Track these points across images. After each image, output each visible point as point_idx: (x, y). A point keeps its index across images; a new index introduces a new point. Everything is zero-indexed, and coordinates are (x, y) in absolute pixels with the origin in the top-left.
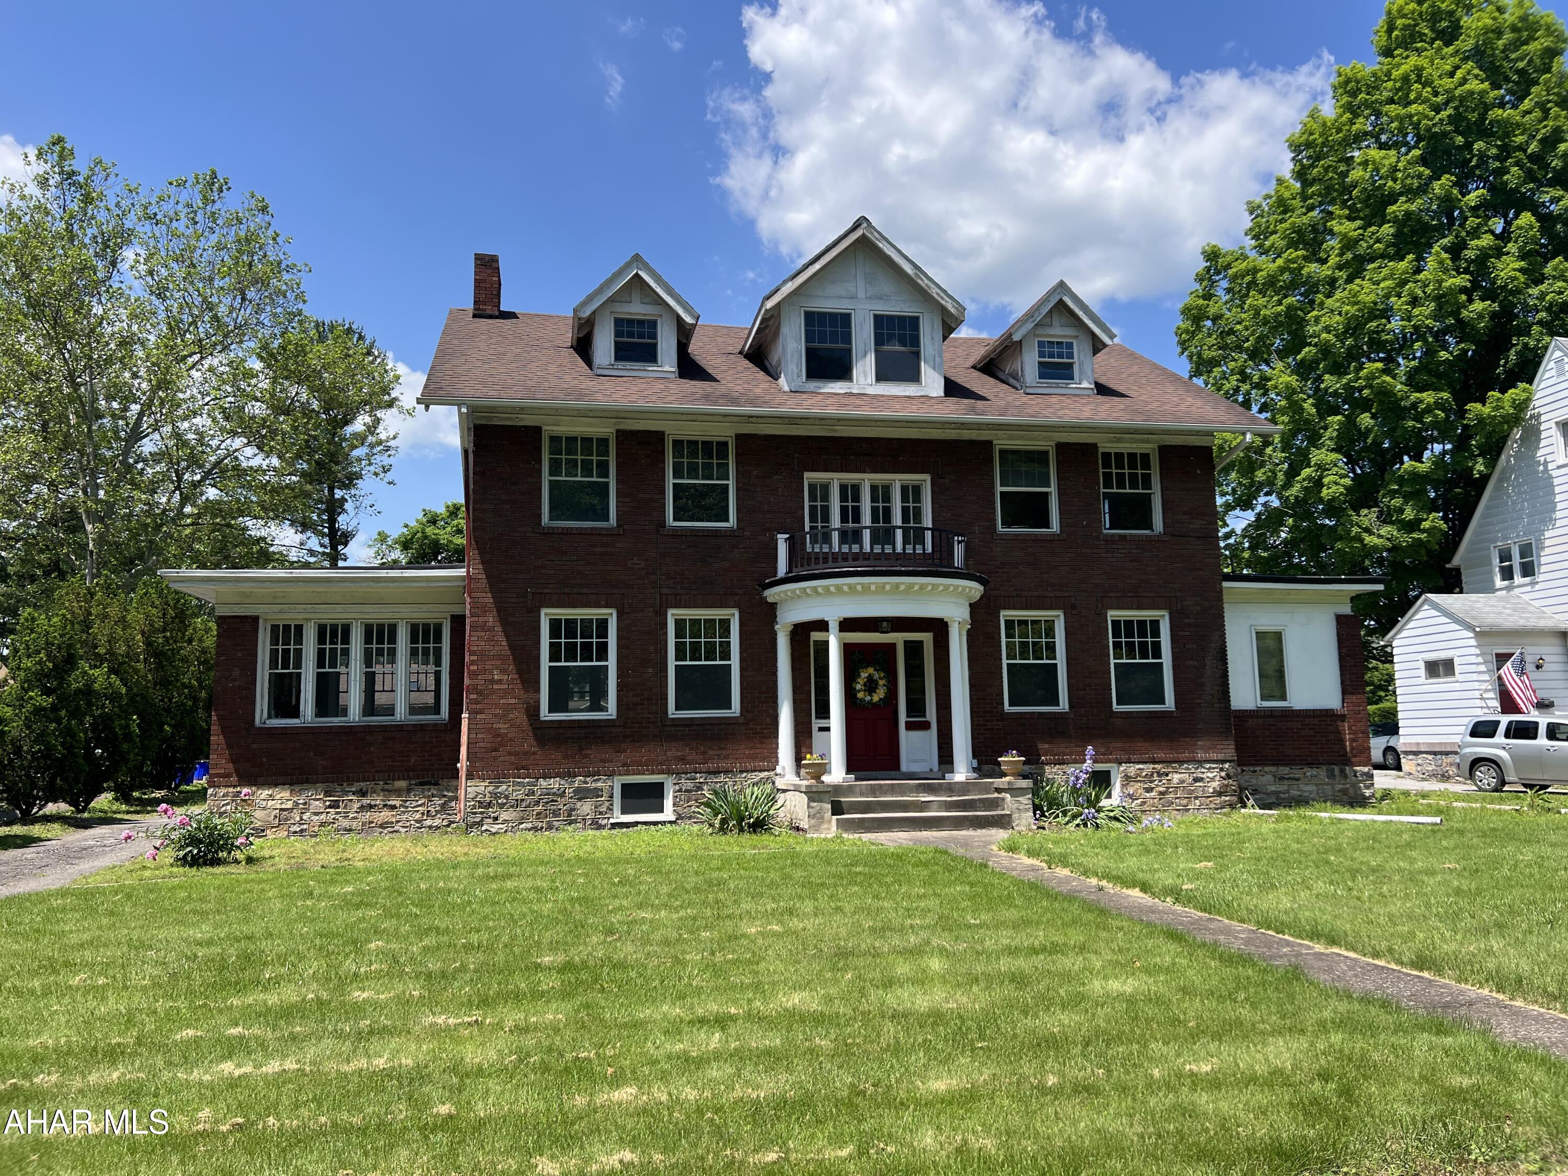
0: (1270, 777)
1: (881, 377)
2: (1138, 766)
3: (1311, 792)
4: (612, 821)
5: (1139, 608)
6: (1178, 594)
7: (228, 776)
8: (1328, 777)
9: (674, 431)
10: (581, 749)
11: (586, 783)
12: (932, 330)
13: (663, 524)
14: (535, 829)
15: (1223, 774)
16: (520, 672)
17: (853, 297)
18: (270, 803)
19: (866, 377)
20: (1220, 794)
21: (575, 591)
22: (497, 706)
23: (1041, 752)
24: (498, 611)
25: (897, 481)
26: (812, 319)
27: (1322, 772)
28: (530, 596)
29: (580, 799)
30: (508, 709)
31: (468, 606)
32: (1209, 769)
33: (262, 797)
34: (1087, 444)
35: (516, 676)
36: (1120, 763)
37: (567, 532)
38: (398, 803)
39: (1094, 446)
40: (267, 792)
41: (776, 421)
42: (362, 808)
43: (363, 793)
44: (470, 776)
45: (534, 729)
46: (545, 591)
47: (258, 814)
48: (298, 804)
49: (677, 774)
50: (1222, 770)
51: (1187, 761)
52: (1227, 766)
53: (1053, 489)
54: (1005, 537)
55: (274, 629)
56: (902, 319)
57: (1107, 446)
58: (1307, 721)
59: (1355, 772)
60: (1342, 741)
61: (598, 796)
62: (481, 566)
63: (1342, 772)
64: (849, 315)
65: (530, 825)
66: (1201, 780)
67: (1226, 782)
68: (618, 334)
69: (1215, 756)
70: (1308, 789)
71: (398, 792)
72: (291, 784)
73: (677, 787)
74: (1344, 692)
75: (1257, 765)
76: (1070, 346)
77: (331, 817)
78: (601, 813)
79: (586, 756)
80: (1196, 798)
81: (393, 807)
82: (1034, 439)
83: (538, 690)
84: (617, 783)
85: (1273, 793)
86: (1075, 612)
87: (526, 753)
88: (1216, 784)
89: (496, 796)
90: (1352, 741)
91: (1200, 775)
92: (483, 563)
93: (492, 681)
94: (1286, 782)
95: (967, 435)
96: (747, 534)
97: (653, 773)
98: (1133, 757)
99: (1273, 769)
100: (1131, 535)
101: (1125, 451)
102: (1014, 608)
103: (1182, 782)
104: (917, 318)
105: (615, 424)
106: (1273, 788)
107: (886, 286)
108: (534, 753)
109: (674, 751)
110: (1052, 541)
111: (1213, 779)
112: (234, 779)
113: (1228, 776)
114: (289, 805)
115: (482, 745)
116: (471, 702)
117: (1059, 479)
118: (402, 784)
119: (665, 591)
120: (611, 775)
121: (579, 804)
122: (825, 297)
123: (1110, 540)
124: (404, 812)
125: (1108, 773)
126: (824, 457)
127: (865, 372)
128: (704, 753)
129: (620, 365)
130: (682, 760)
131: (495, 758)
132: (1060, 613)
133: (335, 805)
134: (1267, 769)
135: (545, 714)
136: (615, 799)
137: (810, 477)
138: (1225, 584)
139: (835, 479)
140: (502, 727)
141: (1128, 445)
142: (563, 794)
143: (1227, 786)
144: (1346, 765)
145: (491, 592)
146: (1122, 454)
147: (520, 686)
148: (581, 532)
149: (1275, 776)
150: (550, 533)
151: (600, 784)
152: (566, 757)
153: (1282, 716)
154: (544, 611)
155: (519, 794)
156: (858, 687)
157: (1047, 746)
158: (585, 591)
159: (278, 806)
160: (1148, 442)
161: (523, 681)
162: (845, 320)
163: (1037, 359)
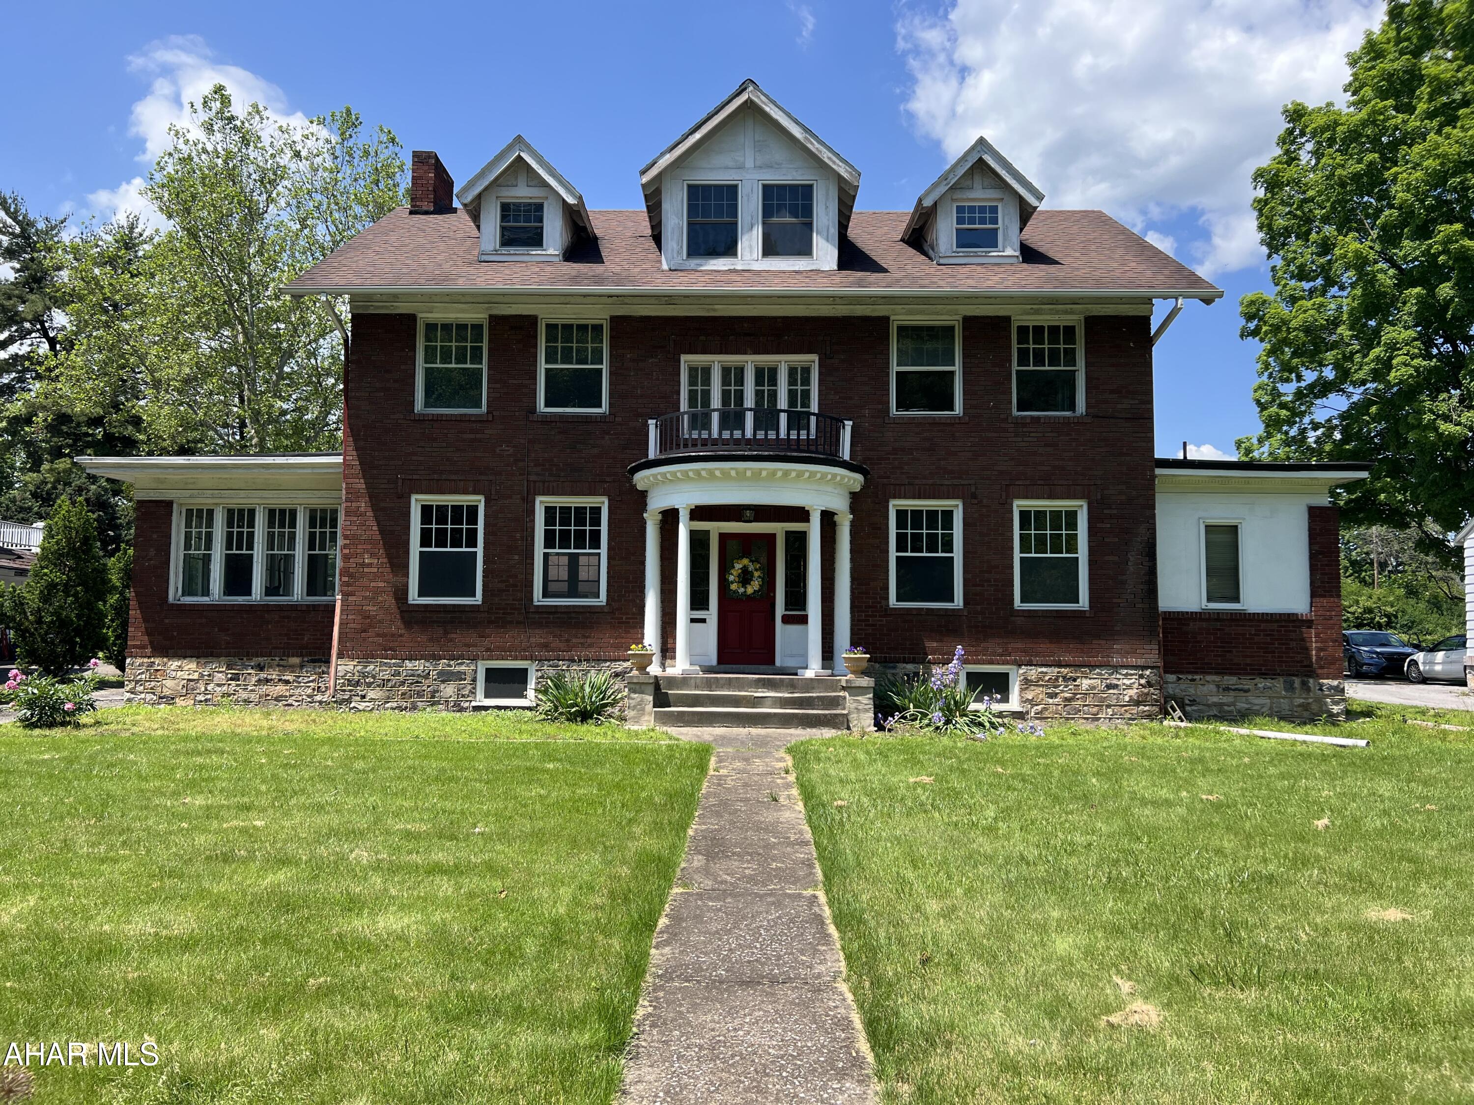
0: (1212, 687)
1: (769, 250)
2: (1040, 670)
3: (1263, 706)
4: (474, 704)
5: (1051, 497)
6: (1099, 482)
7: (142, 647)
8: (1286, 690)
9: (547, 314)
10: (446, 633)
11: (450, 666)
12: (827, 199)
13: (533, 409)
14: (400, 709)
15: (1143, 681)
16: (389, 556)
17: (741, 167)
18: (179, 673)
19: (751, 252)
20: (1138, 703)
21: (444, 477)
22: (367, 588)
23: (928, 651)
24: (370, 497)
25: (783, 362)
26: (695, 192)
27: (1279, 684)
28: (400, 482)
29: (443, 682)
30: (377, 591)
31: (344, 492)
32: (1127, 675)
33: (173, 668)
34: (998, 317)
35: (385, 560)
36: (1020, 666)
37: (438, 419)
38: (290, 678)
39: (1007, 319)
40: (176, 663)
41: (653, 301)
42: (259, 681)
43: (261, 668)
44: (340, 656)
45: (402, 612)
46: (415, 477)
47: (169, 683)
48: (203, 676)
49: (540, 661)
50: (1141, 676)
51: (1099, 666)
52: (1148, 672)
53: (957, 368)
54: (898, 421)
55: (189, 512)
56: (793, 188)
57: (1021, 318)
58: (1263, 626)
59: (1321, 685)
60: (1307, 650)
61: (461, 680)
62: (354, 453)
63: (1304, 684)
64: (736, 186)
65: (395, 705)
66: (1116, 686)
67: (1146, 690)
68: (504, 218)
69: (1133, 661)
70: (1258, 701)
71: (292, 668)
72: (198, 657)
73: (540, 674)
74: (1313, 595)
75: (1196, 673)
76: (994, 210)
77: (231, 689)
78: (463, 696)
79: (451, 640)
80: (1108, 706)
81: (287, 682)
82: (937, 314)
83: (407, 575)
84: (482, 667)
85: (1215, 704)
86: (976, 501)
87: (393, 635)
88: (1133, 692)
89: (364, 675)
90: (1319, 650)
91: (1115, 682)
92: (357, 449)
93: (363, 565)
94: (1232, 693)
95: (860, 311)
96: (619, 419)
97: (516, 659)
98: (1035, 660)
99: (1216, 678)
100: (1046, 417)
101: (1046, 324)
102: (905, 497)
103: (1093, 688)
104: (811, 186)
105: (487, 309)
106: (1215, 699)
107: (778, 153)
108: (401, 636)
109: (537, 637)
110: (952, 424)
111: (1130, 687)
112: (148, 651)
113: (1149, 684)
114: (196, 676)
115: (352, 625)
116: (344, 584)
117: (965, 356)
118: (296, 660)
119: (533, 478)
120: (474, 659)
121: (442, 686)
122: (711, 169)
123: (1021, 423)
124: (297, 687)
125: (1006, 675)
126: (702, 338)
127: (751, 247)
128: (568, 641)
129: (504, 250)
130: (546, 646)
131: (364, 639)
132: (959, 503)
133: (235, 678)
134: (1209, 678)
135: (414, 597)
136: (478, 684)
137: (687, 360)
138: (1158, 471)
139: (716, 362)
140: (371, 608)
141: (1048, 317)
142: (427, 676)
143: (1147, 694)
144: (1310, 676)
145: (364, 477)
146: (1043, 327)
147: (389, 570)
148: (450, 419)
149: (1218, 686)
150: (422, 419)
151: (463, 668)
152: (431, 640)
153: (1232, 620)
154: (414, 497)
155: (385, 675)
156: (731, 578)
157: (935, 644)
158: (453, 477)
159: (186, 677)
160: (1072, 312)
161: (392, 565)
162: (731, 191)
163: (955, 225)
